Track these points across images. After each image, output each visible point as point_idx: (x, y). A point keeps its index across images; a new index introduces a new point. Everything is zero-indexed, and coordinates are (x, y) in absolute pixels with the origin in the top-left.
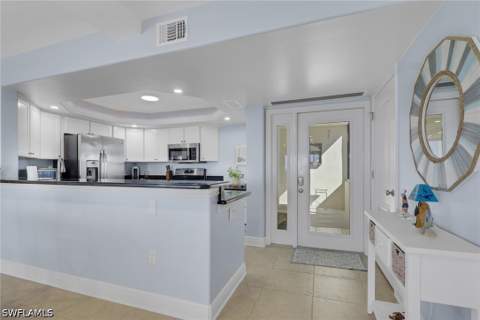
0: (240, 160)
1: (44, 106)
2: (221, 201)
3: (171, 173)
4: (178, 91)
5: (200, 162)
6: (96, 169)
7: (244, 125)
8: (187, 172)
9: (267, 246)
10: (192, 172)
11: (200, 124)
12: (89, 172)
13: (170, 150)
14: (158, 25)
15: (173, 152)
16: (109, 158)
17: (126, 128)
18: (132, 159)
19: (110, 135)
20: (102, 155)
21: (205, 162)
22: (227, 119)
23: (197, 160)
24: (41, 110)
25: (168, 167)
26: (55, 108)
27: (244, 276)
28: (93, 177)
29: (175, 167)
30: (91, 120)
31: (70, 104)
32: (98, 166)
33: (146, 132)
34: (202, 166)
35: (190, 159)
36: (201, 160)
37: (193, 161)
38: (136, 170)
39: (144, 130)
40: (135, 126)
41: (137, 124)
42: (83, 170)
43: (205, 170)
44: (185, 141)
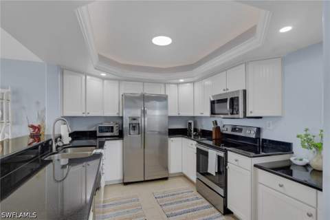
35: (232, 114)
36: (248, 114)
37: (236, 116)
38: (190, 124)
39: (193, 82)
40: (182, 81)
41: (184, 78)
42: (126, 125)
43: (259, 130)
44: (227, 90)
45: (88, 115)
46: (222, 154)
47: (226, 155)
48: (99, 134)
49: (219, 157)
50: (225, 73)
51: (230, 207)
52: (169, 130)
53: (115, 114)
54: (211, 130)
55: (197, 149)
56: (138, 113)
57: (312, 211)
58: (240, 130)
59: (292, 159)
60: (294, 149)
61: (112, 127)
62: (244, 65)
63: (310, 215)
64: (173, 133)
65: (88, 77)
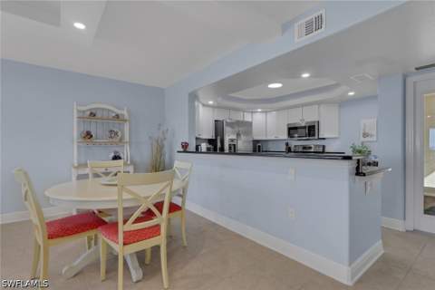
0: (365, 135)
1: (205, 103)
2: (358, 173)
3: (289, 148)
4: (306, 75)
5: (319, 139)
6: (234, 145)
7: (374, 97)
9: (407, 231)
10: (310, 148)
11: (319, 103)
12: (230, 148)
13: (290, 129)
14: (296, 25)
15: (292, 130)
16: (243, 137)
17: (252, 112)
18: (257, 138)
19: (242, 119)
20: (238, 135)
21: (324, 139)
22: (351, 94)
23: (316, 137)
24: (204, 105)
25: (287, 144)
26: (211, 102)
27: (380, 254)
28: (233, 150)
29: (294, 143)
30: (230, 109)
31: (220, 99)
33: (269, 115)
34: (319, 143)
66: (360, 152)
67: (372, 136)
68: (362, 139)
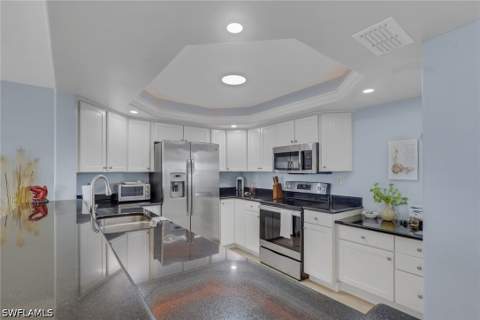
0: (397, 169)
3: (279, 186)
5: (318, 173)
6: (183, 183)
8: (300, 186)
11: (319, 112)
12: (174, 187)
13: (277, 156)
15: (280, 157)
17: (226, 130)
19: (208, 141)
20: (190, 165)
21: (328, 173)
23: (314, 170)
25: (276, 179)
26: (134, 112)
29: (285, 178)
30: (184, 124)
32: (185, 180)
34: (327, 179)
35: (303, 168)
36: (321, 170)
37: (309, 171)
38: (240, 181)
39: (247, 130)
40: (234, 126)
41: (237, 124)
42: (166, 185)
43: (329, 186)
44: (296, 141)
45: (111, 171)
46: (298, 214)
47: (302, 214)
48: (121, 198)
49: (294, 218)
50: (292, 122)
51: (306, 271)
52: (221, 189)
53: (144, 169)
54: (272, 188)
55: (261, 211)
56: (182, 167)
57: (391, 255)
58: (308, 187)
59: (364, 213)
60: (364, 204)
61: (142, 188)
62: (316, 117)
63: (389, 259)
64: (225, 193)
65: (110, 114)
66: (387, 200)
67: (408, 171)
68: (391, 176)
